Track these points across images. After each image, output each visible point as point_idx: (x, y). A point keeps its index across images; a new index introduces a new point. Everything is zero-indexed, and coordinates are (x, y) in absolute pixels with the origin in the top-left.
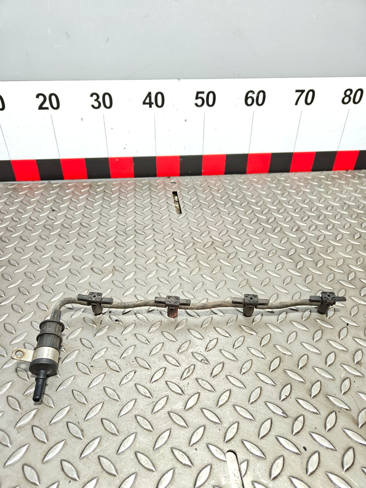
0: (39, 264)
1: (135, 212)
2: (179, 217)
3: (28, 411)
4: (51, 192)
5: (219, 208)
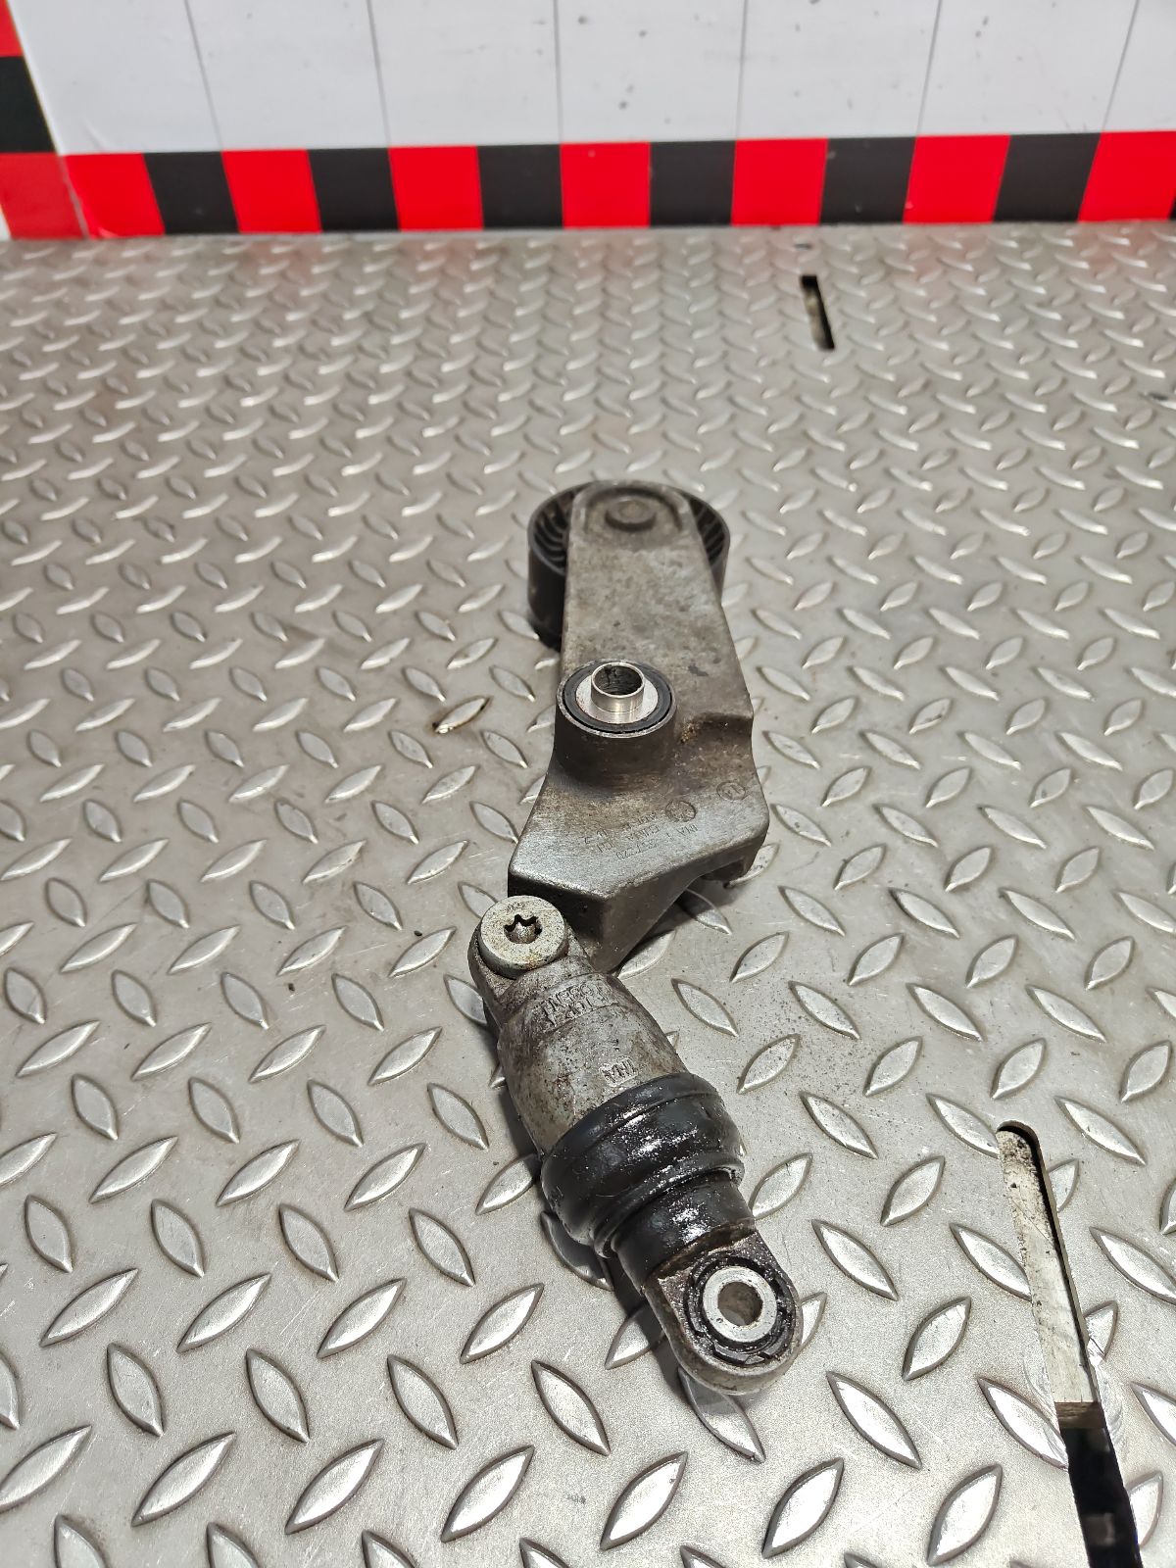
0: (333, 492)
1: (663, 341)
2: (826, 361)
3: (318, 932)
4: (369, 269)
5: (982, 335)
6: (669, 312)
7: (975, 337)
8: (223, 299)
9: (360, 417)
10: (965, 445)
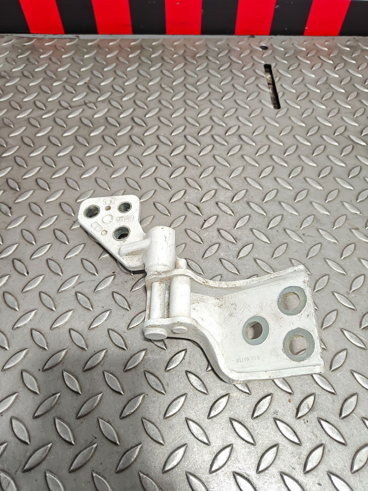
1: (210, 101)
2: (278, 116)
4: (86, 56)
5: (338, 101)
6: (212, 86)
7: (336, 101)
8: (26, 73)
9: (87, 145)
10: (335, 164)
